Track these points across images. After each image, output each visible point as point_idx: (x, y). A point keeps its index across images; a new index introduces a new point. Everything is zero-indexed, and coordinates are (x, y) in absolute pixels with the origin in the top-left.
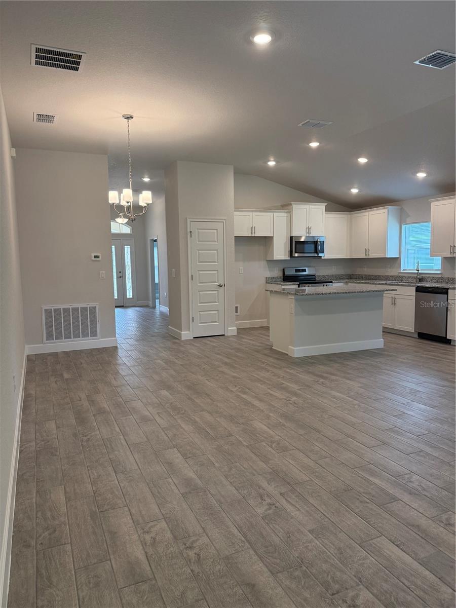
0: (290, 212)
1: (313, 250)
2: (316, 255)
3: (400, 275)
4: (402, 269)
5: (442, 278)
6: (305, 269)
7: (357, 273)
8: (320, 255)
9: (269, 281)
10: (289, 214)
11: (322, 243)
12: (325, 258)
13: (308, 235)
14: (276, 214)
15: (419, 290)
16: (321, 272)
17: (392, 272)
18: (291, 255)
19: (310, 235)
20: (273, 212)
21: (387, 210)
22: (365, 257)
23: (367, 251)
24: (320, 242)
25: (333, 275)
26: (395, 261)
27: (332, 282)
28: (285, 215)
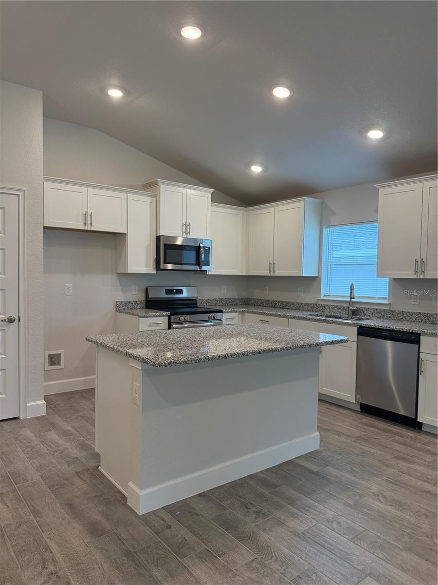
0: (156, 196)
1: (194, 260)
2: (197, 268)
3: (320, 303)
4: (323, 293)
5: (392, 312)
6: (182, 290)
7: (255, 298)
8: (204, 268)
9: (122, 308)
10: (155, 199)
11: (208, 250)
12: (210, 273)
13: (185, 236)
14: (131, 196)
15: (363, 331)
16: (205, 294)
17: (307, 298)
18: (158, 267)
19: (189, 236)
20: (127, 192)
21: (303, 203)
22: (269, 275)
23: (272, 265)
24: (204, 247)
25: (222, 299)
26: (312, 282)
27: (221, 312)
28: (148, 199)
